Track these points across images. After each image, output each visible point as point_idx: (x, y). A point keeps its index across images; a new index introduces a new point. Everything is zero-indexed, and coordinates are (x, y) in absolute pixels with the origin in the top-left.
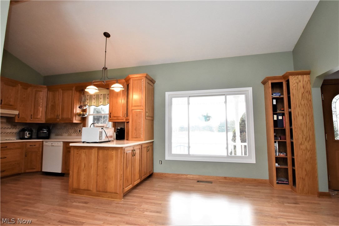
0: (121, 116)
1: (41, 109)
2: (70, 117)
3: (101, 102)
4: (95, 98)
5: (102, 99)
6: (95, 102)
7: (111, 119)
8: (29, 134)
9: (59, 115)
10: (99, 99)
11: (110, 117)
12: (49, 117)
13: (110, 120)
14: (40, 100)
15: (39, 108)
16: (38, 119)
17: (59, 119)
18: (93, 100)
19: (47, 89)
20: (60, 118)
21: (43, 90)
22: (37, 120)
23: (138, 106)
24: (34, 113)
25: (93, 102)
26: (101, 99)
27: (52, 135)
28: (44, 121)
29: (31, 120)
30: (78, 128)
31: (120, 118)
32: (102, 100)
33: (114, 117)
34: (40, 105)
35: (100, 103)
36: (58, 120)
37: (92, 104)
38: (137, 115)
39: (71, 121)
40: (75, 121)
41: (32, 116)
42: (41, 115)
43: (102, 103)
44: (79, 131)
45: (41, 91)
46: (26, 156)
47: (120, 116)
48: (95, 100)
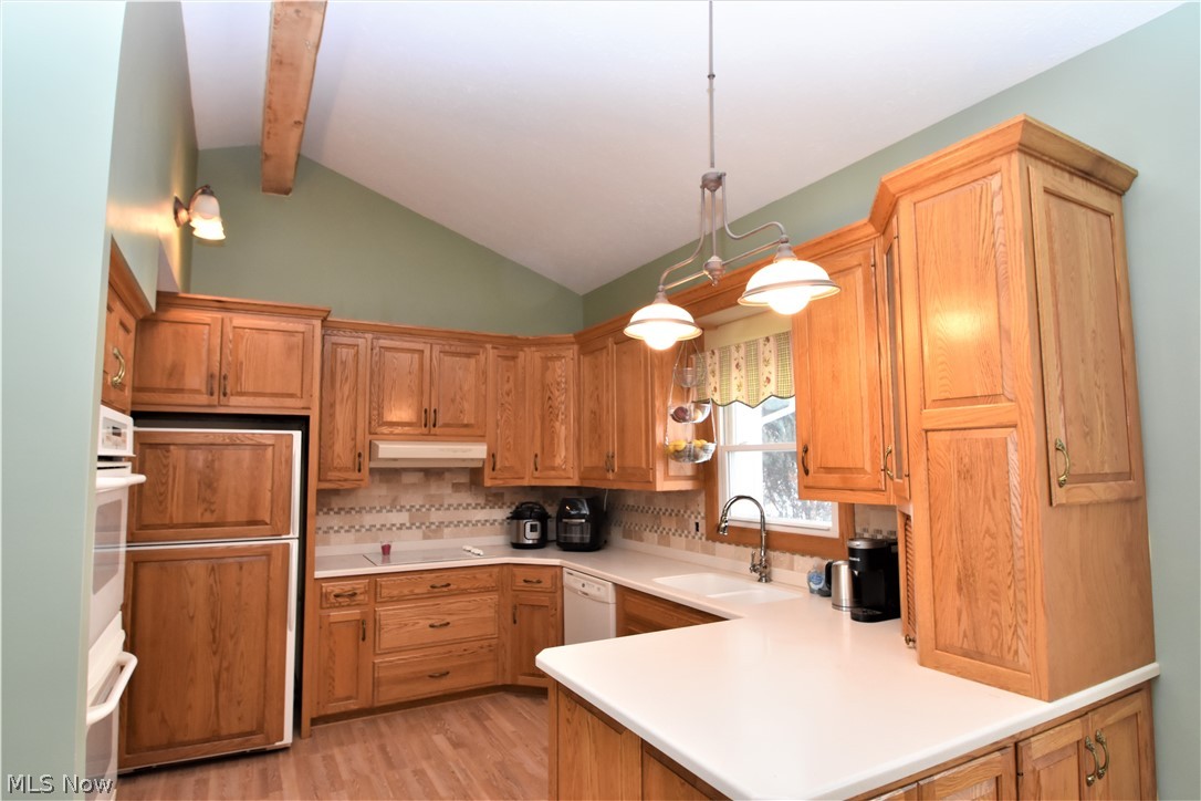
0: (868, 467)
1: (563, 428)
2: (644, 465)
3: (768, 380)
4: (742, 363)
5: (773, 362)
6: (743, 381)
7: (810, 480)
8: (533, 528)
9: (613, 457)
10: (757, 365)
11: (807, 472)
12: (587, 463)
13: (806, 487)
14: (557, 393)
15: (557, 424)
16: (553, 468)
17: (613, 471)
18: (735, 373)
19: (576, 347)
20: (616, 470)
21: (563, 354)
22: (553, 473)
23: (973, 399)
24: (543, 449)
25: (734, 383)
26: (767, 362)
27: (616, 535)
28: (576, 478)
29: (537, 474)
30: (689, 512)
31: (863, 480)
32: (772, 368)
33: (829, 470)
34: (558, 416)
35: (763, 390)
36: (610, 476)
37: (729, 394)
38: (966, 474)
39: (649, 482)
40: (662, 485)
41: (539, 459)
42: (563, 454)
43: (771, 388)
44: (694, 526)
45: (559, 358)
46: (515, 622)
47: (860, 466)
48: (743, 372)
